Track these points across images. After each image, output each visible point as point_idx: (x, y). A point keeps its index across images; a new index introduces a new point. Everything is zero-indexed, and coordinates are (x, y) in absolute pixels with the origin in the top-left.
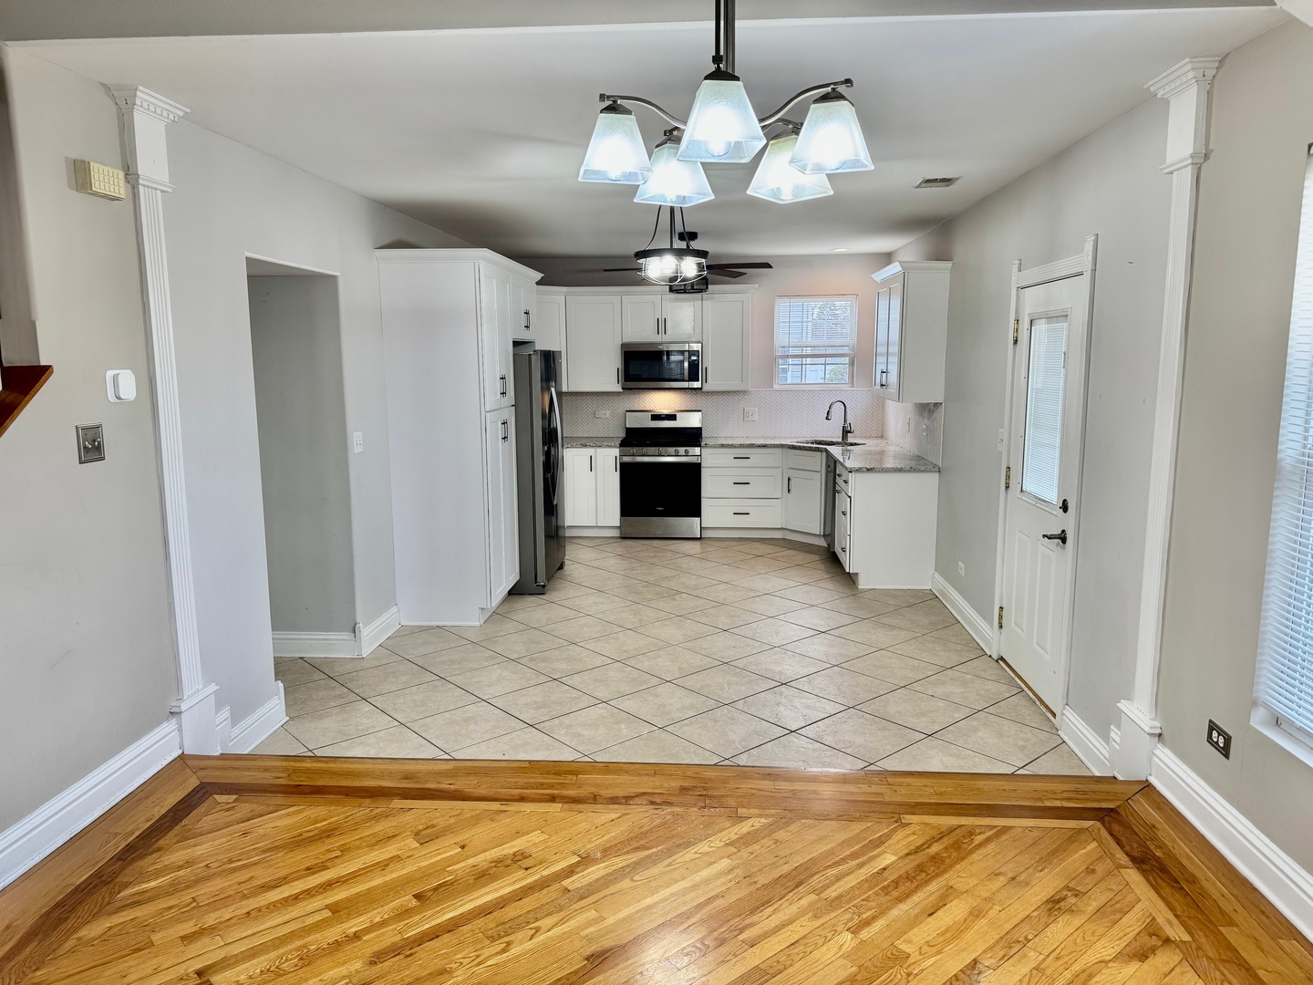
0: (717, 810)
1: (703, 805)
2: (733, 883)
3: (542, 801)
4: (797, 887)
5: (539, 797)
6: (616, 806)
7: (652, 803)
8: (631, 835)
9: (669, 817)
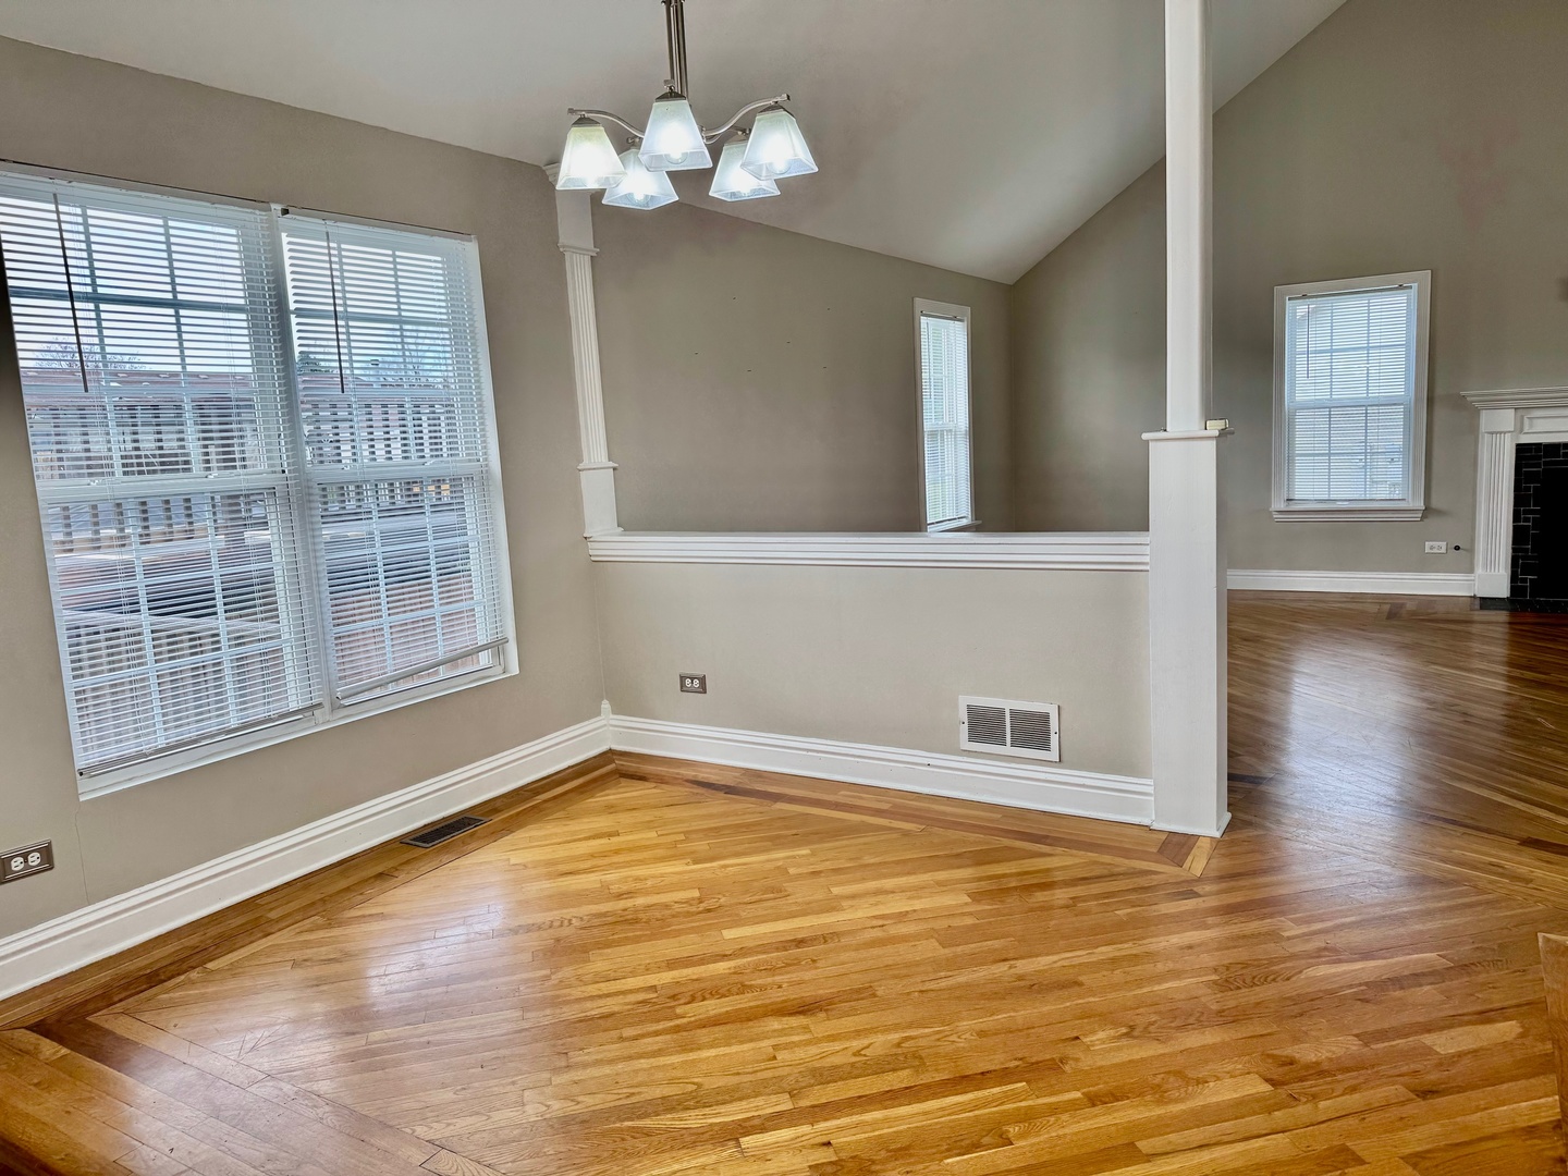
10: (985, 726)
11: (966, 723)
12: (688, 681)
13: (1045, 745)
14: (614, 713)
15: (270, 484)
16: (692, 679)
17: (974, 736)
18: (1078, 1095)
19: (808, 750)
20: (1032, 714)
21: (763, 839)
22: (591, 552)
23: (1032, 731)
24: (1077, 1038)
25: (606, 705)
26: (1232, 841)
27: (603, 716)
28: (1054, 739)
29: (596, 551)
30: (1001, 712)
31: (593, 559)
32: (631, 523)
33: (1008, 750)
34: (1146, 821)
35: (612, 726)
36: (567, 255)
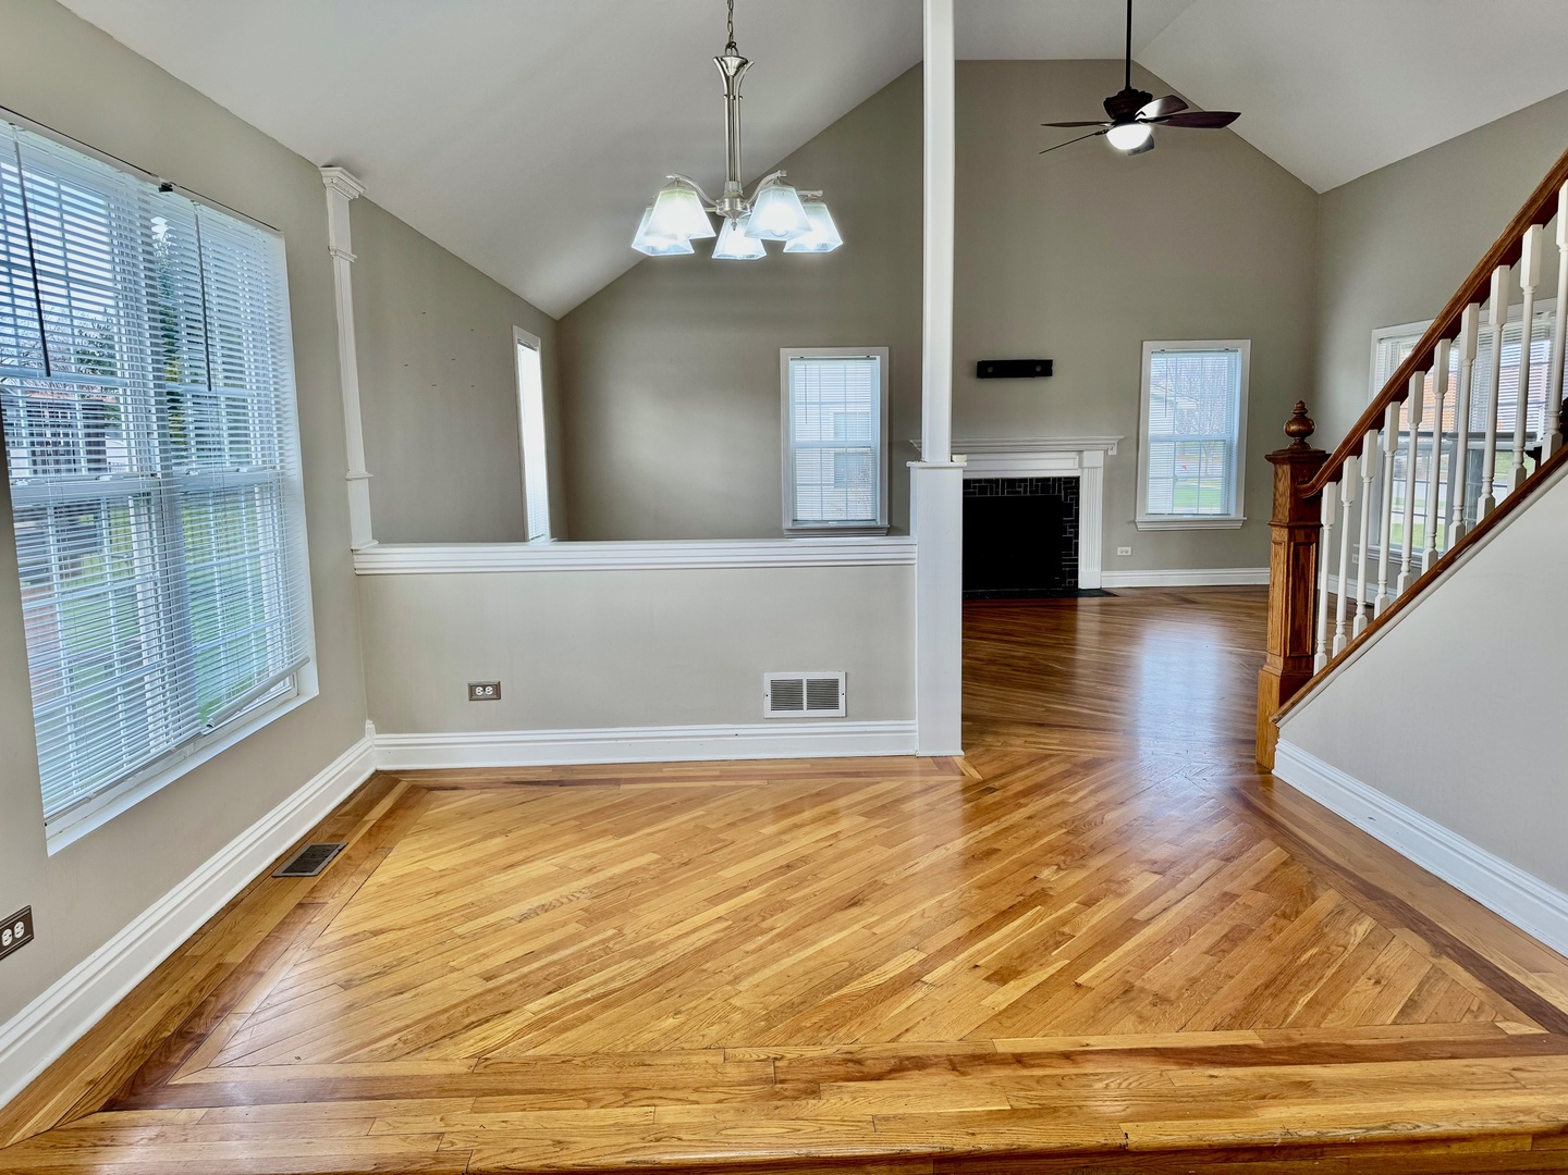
0: (755, 1057)
1: (778, 1064)
2: (734, 966)
3: (1033, 1054)
4: (663, 967)
5: (1045, 1061)
6: (913, 1054)
7: (859, 1062)
8: (871, 1012)
9: (827, 1041)
10: (786, 696)
11: (770, 696)
12: (479, 691)
13: (835, 705)
14: (378, 731)
15: (146, 490)
16: (484, 687)
17: (776, 705)
18: (1073, 905)
19: (617, 739)
20: (825, 681)
21: (653, 811)
22: (357, 566)
23: (825, 695)
24: (1036, 878)
25: (369, 725)
26: (973, 756)
27: (367, 737)
28: (842, 700)
29: (363, 564)
30: (800, 682)
31: (358, 572)
32: (387, 534)
33: (805, 712)
34: (911, 752)
35: (377, 746)
36: (336, 259)
